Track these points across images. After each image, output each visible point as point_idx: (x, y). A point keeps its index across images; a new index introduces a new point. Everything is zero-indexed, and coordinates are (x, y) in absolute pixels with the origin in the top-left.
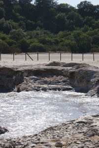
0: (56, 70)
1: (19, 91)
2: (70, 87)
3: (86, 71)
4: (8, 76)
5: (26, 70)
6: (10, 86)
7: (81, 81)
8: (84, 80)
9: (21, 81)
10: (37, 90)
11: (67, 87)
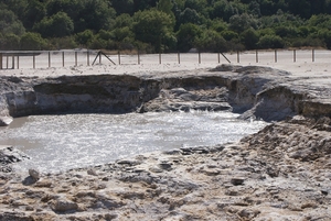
0: (220, 78)
1: (142, 111)
2: (227, 105)
3: (253, 79)
4: (131, 89)
5: (166, 79)
6: (133, 103)
7: (244, 95)
8: (249, 93)
9: (154, 96)
10: (174, 110)
11: (222, 104)
